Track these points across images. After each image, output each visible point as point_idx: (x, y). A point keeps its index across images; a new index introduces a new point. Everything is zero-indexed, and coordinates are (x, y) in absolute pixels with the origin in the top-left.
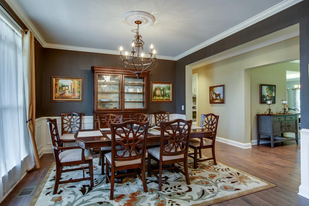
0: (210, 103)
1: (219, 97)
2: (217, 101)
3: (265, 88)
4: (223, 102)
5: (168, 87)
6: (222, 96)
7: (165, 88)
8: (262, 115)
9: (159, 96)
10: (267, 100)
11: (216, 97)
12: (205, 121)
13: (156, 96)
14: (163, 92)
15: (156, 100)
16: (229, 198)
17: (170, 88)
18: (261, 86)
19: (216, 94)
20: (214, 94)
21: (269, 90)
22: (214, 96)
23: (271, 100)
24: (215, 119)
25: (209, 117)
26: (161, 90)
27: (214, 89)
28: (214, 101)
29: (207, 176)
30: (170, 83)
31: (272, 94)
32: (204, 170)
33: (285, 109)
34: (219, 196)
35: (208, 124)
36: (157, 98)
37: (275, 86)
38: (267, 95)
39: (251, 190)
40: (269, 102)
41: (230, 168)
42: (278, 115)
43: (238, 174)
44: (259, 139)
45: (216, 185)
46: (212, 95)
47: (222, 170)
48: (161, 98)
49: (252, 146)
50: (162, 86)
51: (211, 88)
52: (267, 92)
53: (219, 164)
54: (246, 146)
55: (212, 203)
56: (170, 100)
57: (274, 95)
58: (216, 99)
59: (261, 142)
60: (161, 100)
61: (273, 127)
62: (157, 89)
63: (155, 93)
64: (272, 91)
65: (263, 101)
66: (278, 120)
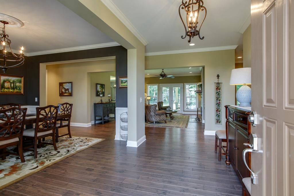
0: (60, 96)
1: (68, 91)
2: (66, 94)
3: (99, 86)
4: (71, 95)
5: (19, 80)
6: (70, 90)
7: (16, 81)
8: (97, 104)
9: (8, 88)
10: (100, 94)
11: (65, 91)
12: (61, 109)
13: (5, 88)
14: (13, 84)
15: (4, 92)
16: (84, 149)
17: (21, 81)
18: (97, 84)
19: (65, 89)
20: (64, 89)
21: (101, 88)
22: (64, 91)
23: (102, 94)
24: (70, 106)
25: (65, 106)
26: (11, 83)
27: (64, 84)
28: (63, 94)
29: (68, 144)
30: (21, 77)
31: (103, 90)
32: (64, 142)
33: (109, 100)
34: (78, 150)
35: (64, 110)
36: (6, 90)
37: (104, 85)
38: (100, 90)
39: (95, 143)
40: (101, 95)
41: (81, 138)
42: (106, 103)
43: (86, 139)
44: (95, 120)
45: (75, 146)
46: (61, 89)
47: (76, 139)
48: (11, 90)
49: (92, 125)
50: (12, 79)
51: (61, 84)
52: (100, 89)
53: (73, 137)
54: (88, 125)
55: (75, 153)
56: (21, 92)
57: (104, 91)
58: (66, 93)
59: (97, 122)
60: (10, 92)
61: (103, 111)
62: (6, 81)
63: (3, 85)
64: (103, 88)
65: (98, 95)
66: (106, 106)
